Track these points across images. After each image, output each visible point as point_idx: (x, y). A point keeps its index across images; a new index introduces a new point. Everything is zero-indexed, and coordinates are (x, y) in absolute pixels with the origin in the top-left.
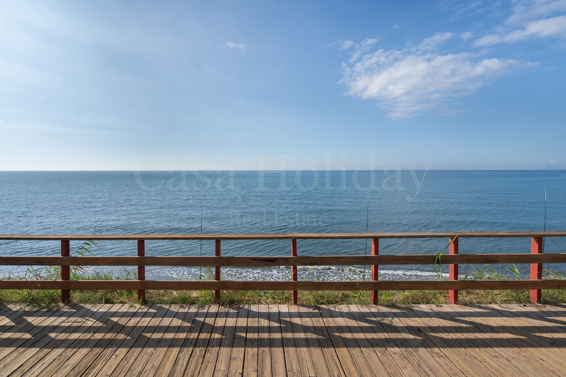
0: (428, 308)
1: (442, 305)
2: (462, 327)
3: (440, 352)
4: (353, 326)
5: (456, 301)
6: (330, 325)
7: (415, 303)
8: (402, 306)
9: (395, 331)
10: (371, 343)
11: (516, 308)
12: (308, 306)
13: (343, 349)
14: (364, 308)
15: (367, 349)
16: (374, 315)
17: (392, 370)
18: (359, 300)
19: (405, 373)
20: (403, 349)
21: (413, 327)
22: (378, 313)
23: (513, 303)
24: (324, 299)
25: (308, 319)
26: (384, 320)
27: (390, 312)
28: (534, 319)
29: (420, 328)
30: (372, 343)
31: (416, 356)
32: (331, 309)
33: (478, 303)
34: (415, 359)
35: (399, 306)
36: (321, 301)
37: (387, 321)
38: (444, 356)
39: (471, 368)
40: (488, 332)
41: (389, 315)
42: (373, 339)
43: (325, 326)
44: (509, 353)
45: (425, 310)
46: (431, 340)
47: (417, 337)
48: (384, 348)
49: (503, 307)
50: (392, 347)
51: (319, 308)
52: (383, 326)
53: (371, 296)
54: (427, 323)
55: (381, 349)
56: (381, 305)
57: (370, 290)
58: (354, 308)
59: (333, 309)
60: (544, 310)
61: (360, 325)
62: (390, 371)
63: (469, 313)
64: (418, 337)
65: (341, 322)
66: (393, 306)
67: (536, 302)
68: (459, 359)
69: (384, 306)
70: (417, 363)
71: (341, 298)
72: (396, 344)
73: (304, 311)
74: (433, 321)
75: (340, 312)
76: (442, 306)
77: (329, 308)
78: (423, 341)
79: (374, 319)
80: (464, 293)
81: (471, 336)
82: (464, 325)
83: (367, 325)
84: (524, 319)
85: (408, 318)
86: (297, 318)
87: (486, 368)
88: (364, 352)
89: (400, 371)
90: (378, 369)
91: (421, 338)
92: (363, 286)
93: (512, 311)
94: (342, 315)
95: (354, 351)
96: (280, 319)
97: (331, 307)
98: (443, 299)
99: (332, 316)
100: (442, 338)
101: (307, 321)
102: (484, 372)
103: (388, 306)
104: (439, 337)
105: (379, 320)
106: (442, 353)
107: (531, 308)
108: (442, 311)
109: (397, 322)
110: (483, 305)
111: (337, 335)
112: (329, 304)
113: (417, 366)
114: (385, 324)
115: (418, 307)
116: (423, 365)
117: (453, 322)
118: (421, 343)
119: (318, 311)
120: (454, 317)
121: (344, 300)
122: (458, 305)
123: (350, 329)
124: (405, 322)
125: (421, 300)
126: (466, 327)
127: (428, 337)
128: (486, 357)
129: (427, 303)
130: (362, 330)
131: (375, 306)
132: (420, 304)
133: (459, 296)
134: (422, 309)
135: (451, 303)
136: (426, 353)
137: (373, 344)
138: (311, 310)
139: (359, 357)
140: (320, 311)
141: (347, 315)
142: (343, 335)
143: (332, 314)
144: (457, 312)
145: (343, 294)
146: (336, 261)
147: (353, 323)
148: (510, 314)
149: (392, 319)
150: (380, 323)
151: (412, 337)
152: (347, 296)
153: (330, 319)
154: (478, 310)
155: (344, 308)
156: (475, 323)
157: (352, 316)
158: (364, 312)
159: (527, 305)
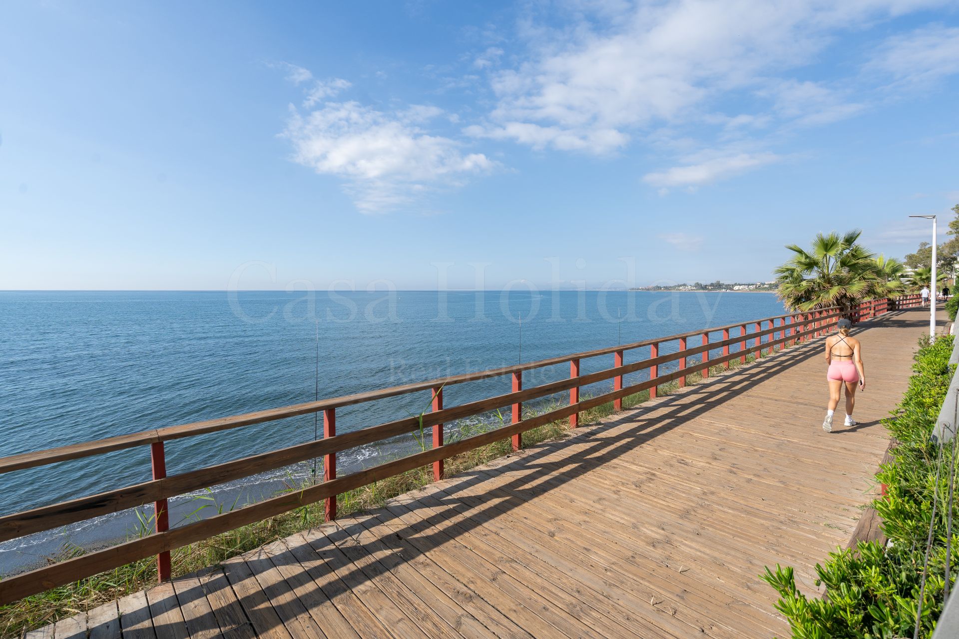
0: (408, 498)
1: (426, 486)
2: (449, 511)
3: (426, 558)
4: (294, 575)
5: (442, 475)
6: (248, 594)
7: (391, 497)
8: (374, 507)
9: (365, 553)
10: (326, 592)
11: (501, 462)
12: (199, 574)
13: (274, 630)
14: (313, 534)
15: (320, 607)
16: (330, 539)
17: (361, 624)
18: (305, 523)
19: (380, 618)
20: (377, 580)
21: (390, 535)
22: (338, 533)
23: (498, 457)
24: (234, 546)
25: (196, 602)
26: (346, 541)
27: (355, 525)
28: (517, 470)
29: (399, 534)
30: (328, 592)
31: (396, 581)
32: (250, 560)
33: (466, 469)
34: (394, 586)
35: (370, 510)
36: (227, 551)
37: (350, 542)
38: (431, 563)
39: (462, 565)
40: (476, 506)
41: (355, 529)
42: (330, 584)
43: (238, 600)
44: (498, 525)
45: (404, 503)
46: (414, 546)
47: (395, 550)
48: (348, 592)
49: (489, 466)
50: (360, 583)
51: (223, 569)
52: (345, 553)
53: (325, 507)
54: (408, 521)
55: (343, 596)
56: (342, 518)
57: (322, 499)
58: (295, 541)
59: (255, 558)
60: (524, 456)
61: (306, 569)
62: (358, 627)
63: (456, 486)
64: (398, 548)
65: (271, 577)
66: (361, 512)
67: (518, 449)
68: (447, 559)
69: (346, 517)
70: (397, 592)
71: (270, 530)
72: (366, 575)
73: (190, 588)
74: (416, 515)
75: (270, 558)
76: (425, 488)
77: (246, 559)
78: (404, 552)
79: (332, 547)
80: (450, 460)
81: (459, 518)
82: (451, 506)
83: (319, 562)
84: (508, 473)
85: (383, 524)
86: (169, 612)
87: (477, 556)
88: (314, 617)
89: (374, 618)
90: (339, 634)
91: (401, 549)
92: (312, 495)
93: (497, 467)
94: (272, 562)
95: (296, 623)
96: (122, 634)
97: (252, 556)
98: (426, 476)
99: (252, 574)
100: (428, 537)
101: (195, 607)
102: (475, 562)
103: (353, 516)
104: (423, 537)
105: (339, 546)
106: (428, 559)
107: (513, 457)
108: (426, 495)
109: (367, 538)
110: (470, 471)
111: (263, 609)
112: (245, 552)
113: (397, 597)
114: (349, 548)
115: (396, 501)
116: (406, 592)
117: (438, 507)
118: (401, 557)
119: (221, 575)
120: (441, 498)
121: (279, 531)
122: (445, 480)
123: (288, 584)
124: (378, 532)
125: (399, 489)
126: (454, 507)
127: (410, 543)
128: (476, 541)
129: (408, 490)
130: (311, 575)
131: (332, 523)
132: (398, 495)
133: (444, 466)
134: (401, 502)
135: (436, 480)
136: (408, 570)
137: (327, 594)
138: (205, 579)
139: (306, 630)
140: (225, 575)
141: (282, 560)
142: (274, 602)
143: (251, 570)
144: (443, 491)
145: (275, 520)
146: (259, 465)
147: (295, 570)
148: (496, 472)
149: (359, 535)
150: (340, 550)
151: (388, 552)
152: (281, 522)
153: (248, 582)
154: (465, 479)
155: (276, 548)
156: (463, 498)
157: (292, 557)
158: (314, 540)
159: (510, 456)
